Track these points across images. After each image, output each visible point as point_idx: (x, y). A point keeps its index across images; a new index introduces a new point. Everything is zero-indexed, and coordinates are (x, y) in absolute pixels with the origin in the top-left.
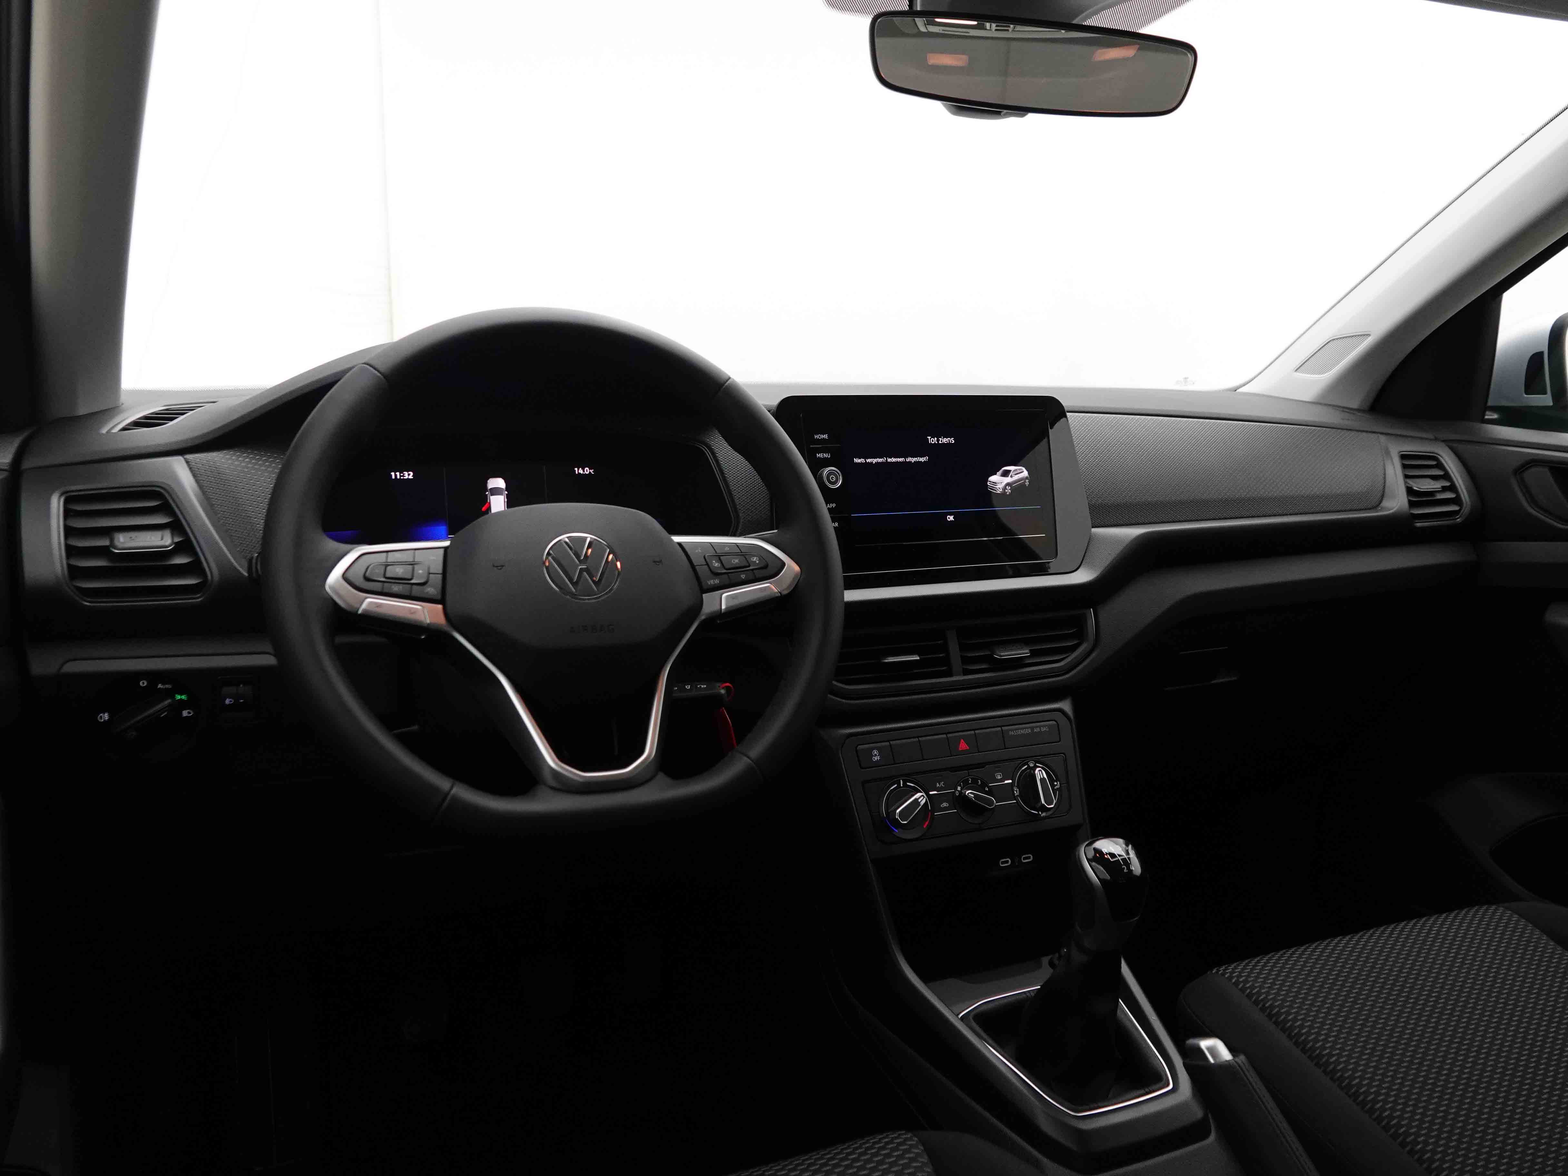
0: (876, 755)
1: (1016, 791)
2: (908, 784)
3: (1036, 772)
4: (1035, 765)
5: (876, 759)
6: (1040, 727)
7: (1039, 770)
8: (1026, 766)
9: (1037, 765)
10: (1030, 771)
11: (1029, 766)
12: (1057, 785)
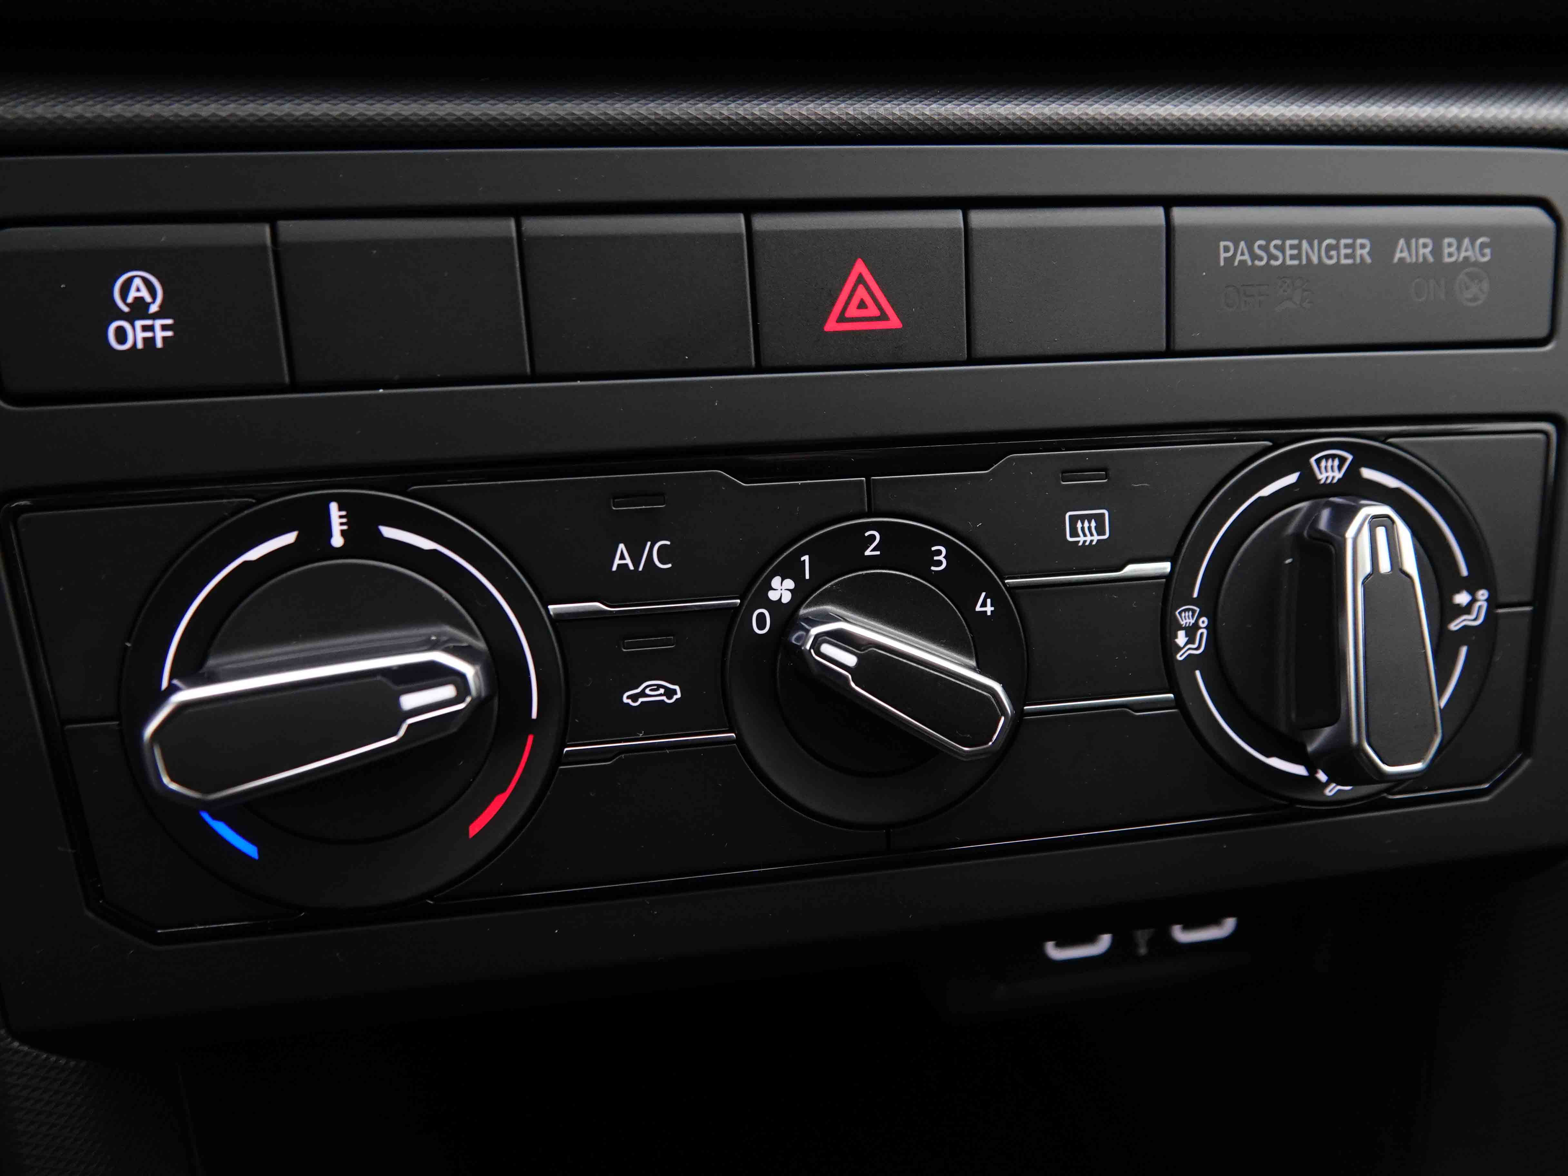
0: (139, 309)
1: (1191, 632)
2: (389, 532)
3: (1350, 534)
4: (1352, 474)
5: (136, 335)
6: (1437, 233)
7: (1376, 521)
8: (1292, 479)
9: (1367, 473)
10: (1312, 517)
11: (1308, 476)
12: (1467, 609)
